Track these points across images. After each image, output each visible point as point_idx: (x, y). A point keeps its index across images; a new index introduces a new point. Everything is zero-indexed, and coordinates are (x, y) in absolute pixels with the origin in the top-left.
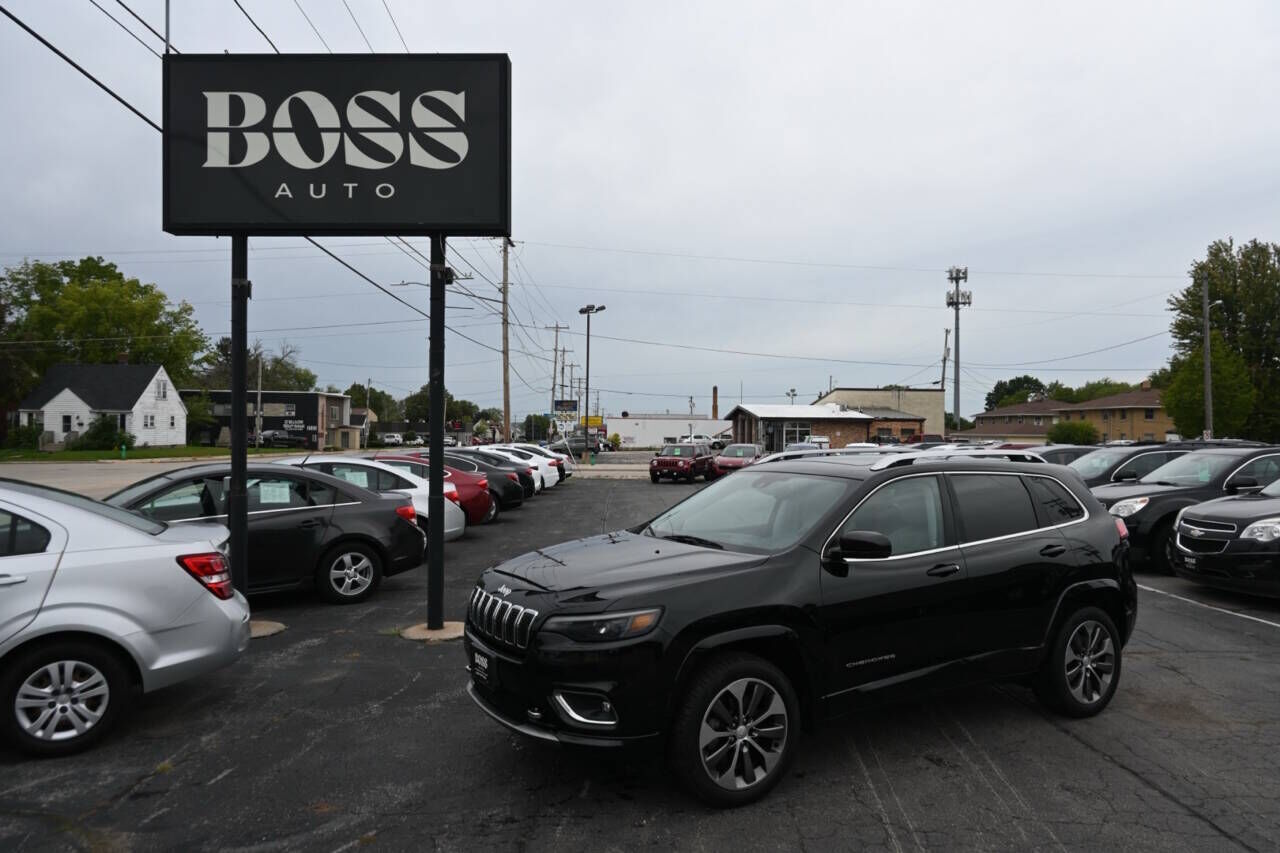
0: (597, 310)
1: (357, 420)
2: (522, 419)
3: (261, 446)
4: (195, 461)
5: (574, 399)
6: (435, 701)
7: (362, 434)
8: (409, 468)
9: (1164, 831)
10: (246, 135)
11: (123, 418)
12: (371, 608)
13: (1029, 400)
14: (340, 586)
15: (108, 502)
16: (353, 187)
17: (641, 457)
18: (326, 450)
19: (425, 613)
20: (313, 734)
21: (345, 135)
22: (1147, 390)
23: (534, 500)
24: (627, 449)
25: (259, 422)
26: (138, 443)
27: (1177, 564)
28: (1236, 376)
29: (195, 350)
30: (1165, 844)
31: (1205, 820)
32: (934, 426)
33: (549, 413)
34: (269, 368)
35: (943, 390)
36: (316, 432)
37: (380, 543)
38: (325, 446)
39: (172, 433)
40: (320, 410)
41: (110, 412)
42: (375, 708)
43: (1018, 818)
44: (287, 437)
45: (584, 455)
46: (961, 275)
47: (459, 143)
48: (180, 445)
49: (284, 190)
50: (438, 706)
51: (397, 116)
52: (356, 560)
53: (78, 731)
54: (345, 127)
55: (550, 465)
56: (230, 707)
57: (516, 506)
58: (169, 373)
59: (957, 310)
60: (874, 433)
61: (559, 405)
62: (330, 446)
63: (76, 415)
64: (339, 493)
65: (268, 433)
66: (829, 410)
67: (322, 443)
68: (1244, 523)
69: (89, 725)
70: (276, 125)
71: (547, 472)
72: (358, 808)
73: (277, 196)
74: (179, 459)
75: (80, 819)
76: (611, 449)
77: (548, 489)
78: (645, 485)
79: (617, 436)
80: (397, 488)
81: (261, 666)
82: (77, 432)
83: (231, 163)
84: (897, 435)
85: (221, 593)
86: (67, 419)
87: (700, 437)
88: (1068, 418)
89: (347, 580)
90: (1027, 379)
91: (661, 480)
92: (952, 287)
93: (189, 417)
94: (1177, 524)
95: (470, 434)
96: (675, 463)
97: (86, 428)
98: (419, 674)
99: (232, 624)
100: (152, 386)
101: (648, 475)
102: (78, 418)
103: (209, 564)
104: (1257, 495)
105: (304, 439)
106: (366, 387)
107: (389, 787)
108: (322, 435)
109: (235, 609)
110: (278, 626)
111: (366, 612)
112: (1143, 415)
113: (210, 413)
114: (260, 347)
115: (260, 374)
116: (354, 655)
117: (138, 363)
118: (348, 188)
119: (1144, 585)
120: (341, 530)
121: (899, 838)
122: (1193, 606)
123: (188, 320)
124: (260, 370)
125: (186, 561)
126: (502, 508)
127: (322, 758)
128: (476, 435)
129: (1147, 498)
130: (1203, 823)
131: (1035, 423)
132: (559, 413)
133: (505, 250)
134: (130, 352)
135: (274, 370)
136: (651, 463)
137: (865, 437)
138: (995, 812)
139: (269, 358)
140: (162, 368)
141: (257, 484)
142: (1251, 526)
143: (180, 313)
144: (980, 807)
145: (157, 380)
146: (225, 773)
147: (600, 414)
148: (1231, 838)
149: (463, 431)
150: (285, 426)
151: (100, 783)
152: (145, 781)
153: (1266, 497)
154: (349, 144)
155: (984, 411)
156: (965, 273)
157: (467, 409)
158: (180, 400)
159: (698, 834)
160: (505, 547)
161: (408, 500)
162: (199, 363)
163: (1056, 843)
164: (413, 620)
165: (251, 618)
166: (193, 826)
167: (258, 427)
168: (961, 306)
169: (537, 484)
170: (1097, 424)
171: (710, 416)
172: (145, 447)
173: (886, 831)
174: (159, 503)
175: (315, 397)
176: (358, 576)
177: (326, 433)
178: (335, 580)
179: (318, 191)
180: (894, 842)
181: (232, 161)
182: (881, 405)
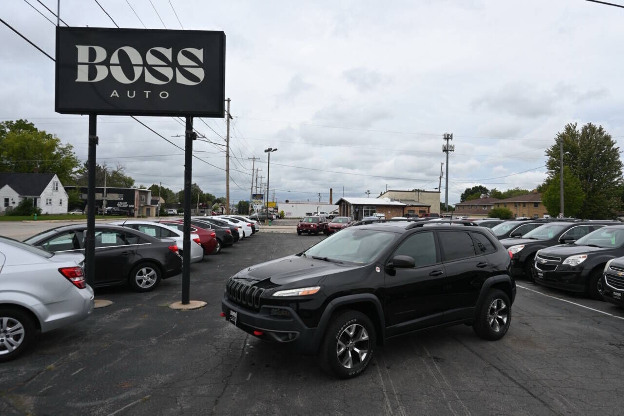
0: (273, 151)
1: (154, 202)
2: (237, 203)
3: (106, 214)
4: (72, 221)
5: (262, 194)
6: (182, 337)
7: (157, 210)
8: (177, 227)
9: (507, 394)
10: (97, 66)
11: (36, 199)
12: (155, 294)
13: (481, 197)
14: (141, 283)
15: (26, 242)
16: (149, 93)
17: (294, 222)
18: (138, 217)
19: (181, 296)
20: (123, 352)
21: (145, 68)
22: (536, 193)
23: (239, 243)
24: (288, 219)
25: (105, 203)
26: (43, 212)
27: (535, 276)
28: (576, 188)
29: (73, 166)
30: (506, 400)
31: (526, 389)
32: (435, 209)
33: (249, 200)
34: (110, 176)
35: (439, 192)
36: (133, 208)
37: (160, 263)
38: (138, 215)
39: (61, 207)
40: (136, 197)
41: (29, 197)
42: (154, 340)
43: (444, 389)
44: (119, 210)
45: (266, 221)
46: (449, 137)
47: (200, 73)
48: (65, 214)
49: (115, 93)
50: (184, 340)
51: (170, 59)
52: (148, 271)
53: (9, 351)
54: (145, 64)
55: (248, 226)
56: (84, 340)
57: (230, 246)
58: (59, 178)
59: (448, 153)
60: (406, 212)
61: (255, 196)
62: (140, 215)
63: (11, 198)
64: (141, 239)
65: (109, 208)
66: (385, 201)
67: (136, 213)
68: (565, 257)
69: (14, 348)
70: (111, 62)
71: (247, 229)
72: (142, 385)
73: (111, 96)
74: (64, 221)
75: (9, 391)
76: (280, 218)
77: (247, 237)
78: (294, 236)
79: (283, 212)
80: (170, 236)
81: (100, 321)
82: (12, 207)
83: (89, 80)
84: (417, 213)
85: (80, 286)
86: (7, 200)
87: (323, 213)
88: (498, 206)
89: (144, 281)
90: (481, 187)
91: (302, 234)
92: (445, 142)
93: (69, 200)
94: (536, 258)
95: (211, 210)
96: (309, 226)
97: (16, 205)
98: (176, 325)
99: (85, 301)
100: (50, 185)
101: (296, 231)
102: (12, 199)
103: (74, 272)
104: (572, 244)
105: (128, 211)
106: (159, 186)
107: (158, 376)
108: (136, 210)
109: (87, 293)
110: (110, 302)
111: (153, 296)
112: (533, 205)
113: (80, 198)
114: (106, 165)
115: (106, 179)
116: (146, 316)
117: (43, 172)
118: (146, 93)
119: (520, 286)
120: (142, 256)
121: (389, 398)
122: (542, 296)
123: (70, 152)
124: (106, 176)
125: (63, 271)
126: (222, 246)
127: (126, 363)
128: (214, 210)
129: (524, 245)
130: (524, 391)
131: (483, 209)
132: (254, 201)
133: (228, 121)
134: (40, 167)
135: (113, 177)
136: (298, 225)
137: (402, 214)
138: (434, 387)
139: (111, 171)
140: (56, 175)
141: (100, 234)
142: (567, 259)
143: (66, 148)
144: (427, 384)
145: (53, 181)
146: (80, 370)
147: (275, 201)
148: (535, 397)
149: (208, 208)
150: (118, 205)
151: (20, 375)
152: (41, 374)
153: (576, 245)
154: (147, 72)
155: (460, 202)
156: (452, 136)
157: (209, 198)
158: (65, 191)
159: (299, 396)
160: (223, 265)
161: (174, 243)
162: (76, 172)
163: (458, 399)
164: (175, 300)
165: (94, 299)
166: (64, 393)
167: (104, 205)
168: (449, 152)
169: (241, 235)
170: (512, 209)
171: (329, 203)
172: (47, 214)
173: (384, 394)
174: (52, 243)
175: (133, 191)
176: (149, 279)
177: (138, 209)
178: (138, 280)
179: (131, 94)
180: (387, 399)
181: (89, 79)
182: (410, 199)
